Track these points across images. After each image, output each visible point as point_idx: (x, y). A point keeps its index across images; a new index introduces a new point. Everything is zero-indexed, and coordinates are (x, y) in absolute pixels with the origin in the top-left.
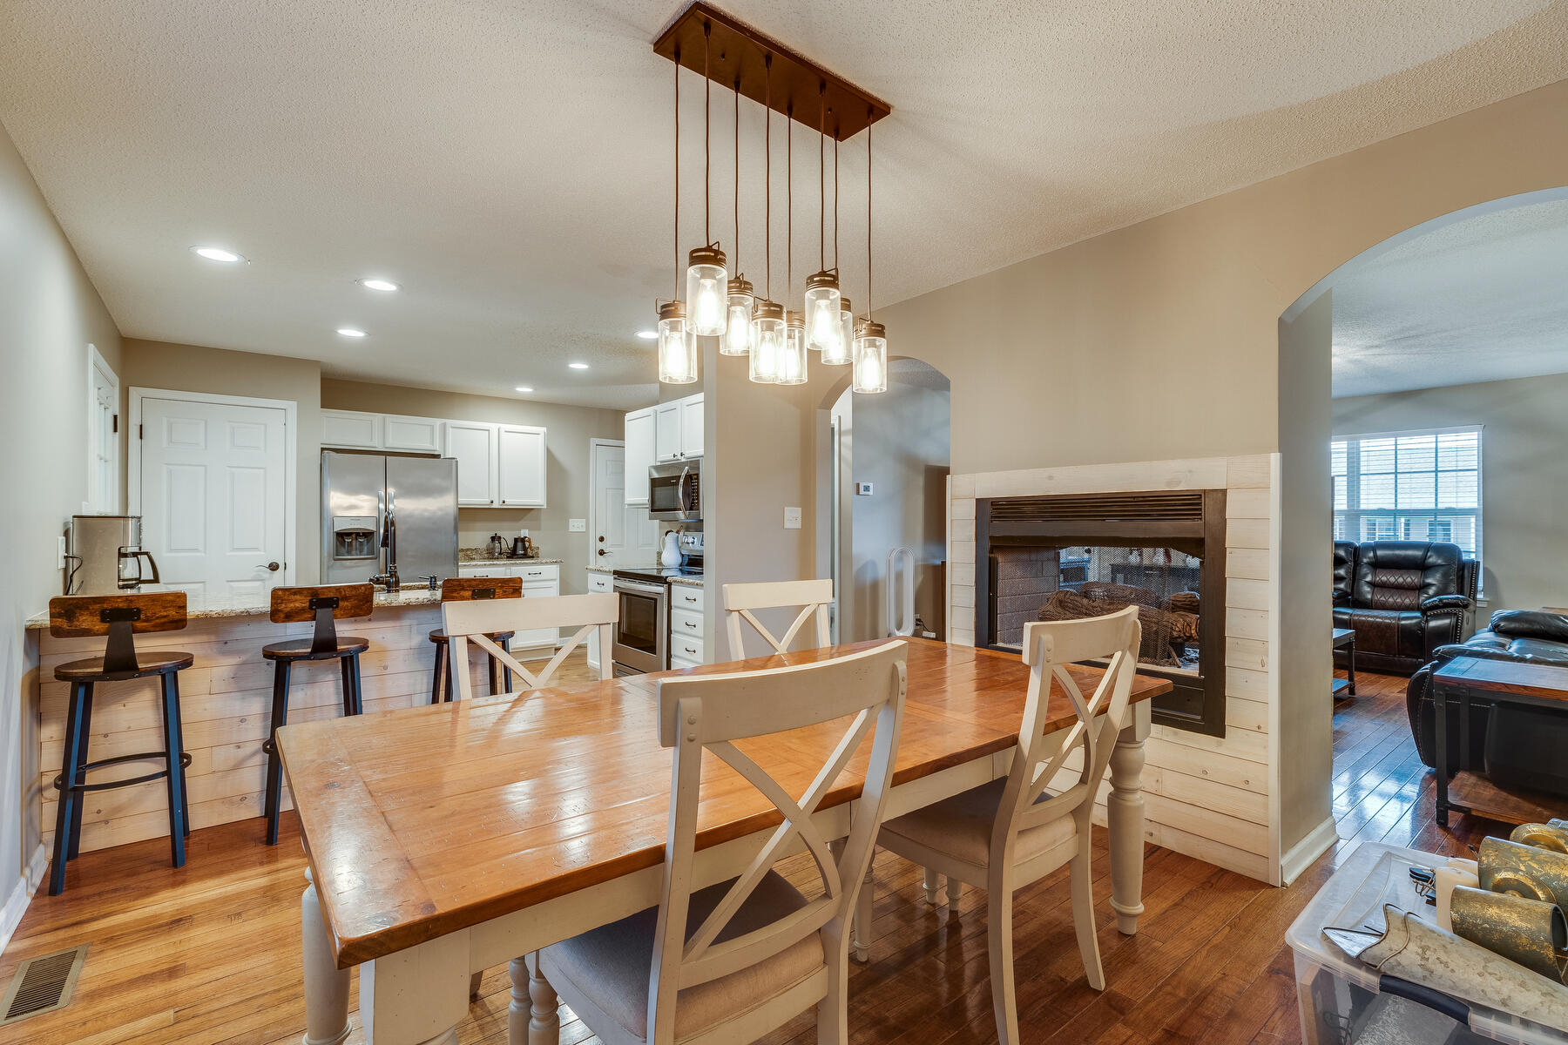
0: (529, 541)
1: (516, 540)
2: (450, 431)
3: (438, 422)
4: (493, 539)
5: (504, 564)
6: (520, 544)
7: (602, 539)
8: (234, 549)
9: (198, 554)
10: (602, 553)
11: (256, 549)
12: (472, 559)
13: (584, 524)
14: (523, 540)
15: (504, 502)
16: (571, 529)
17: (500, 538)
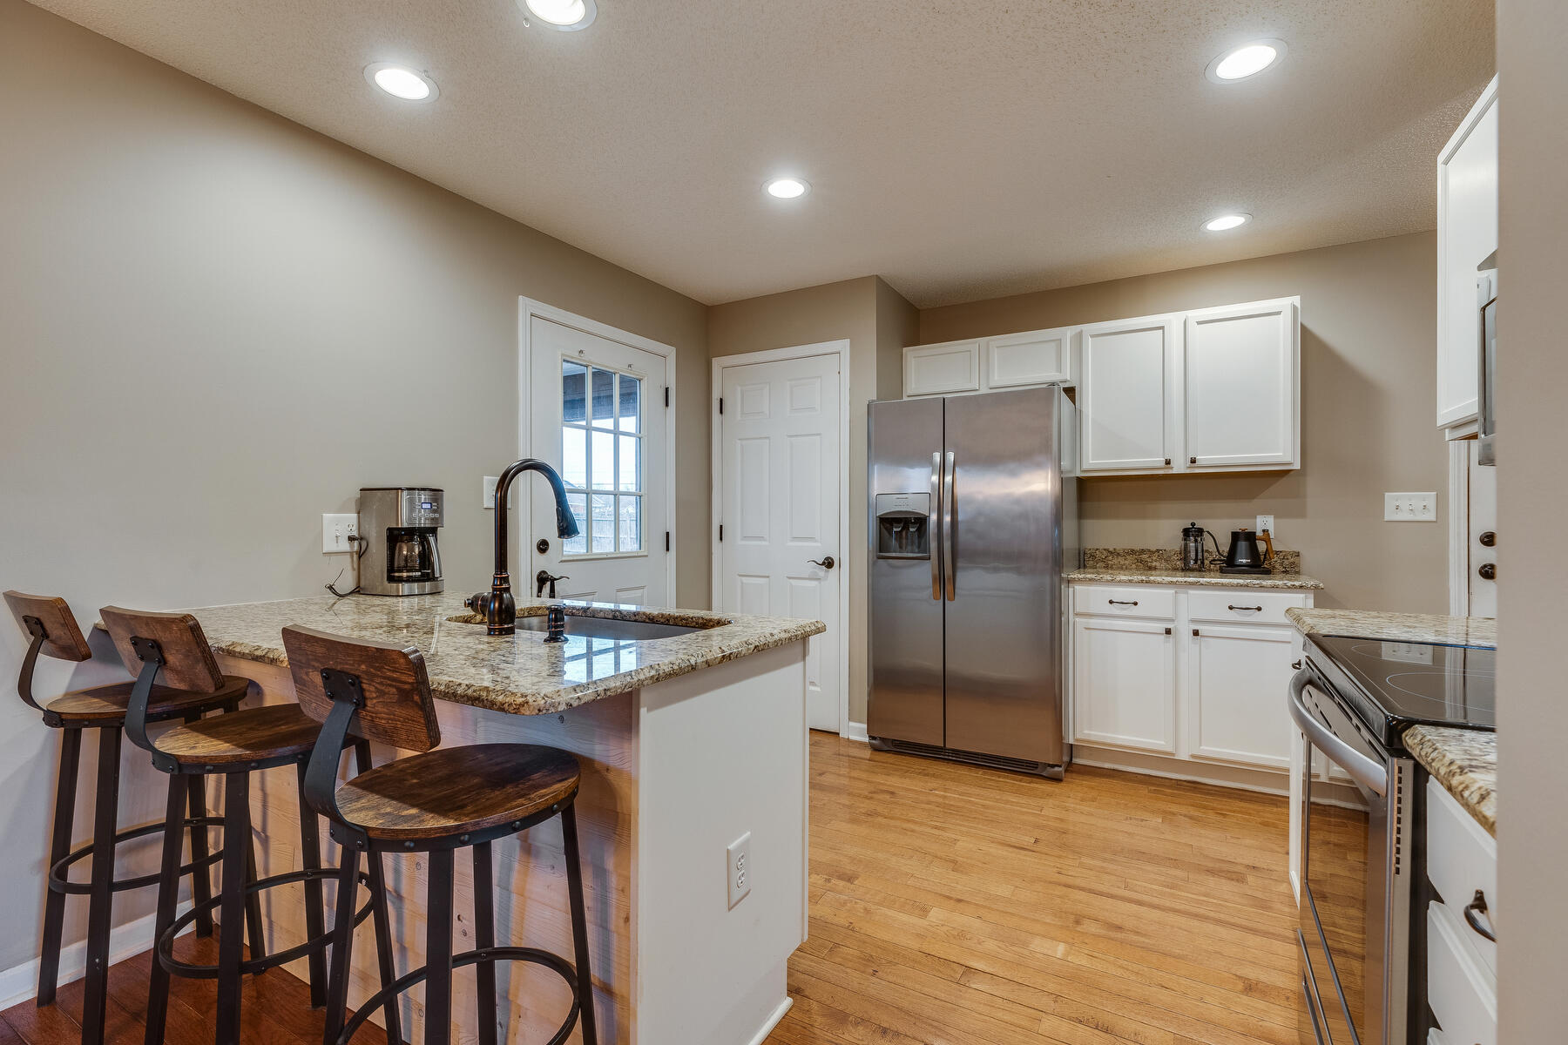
0: (1267, 539)
1: (1236, 536)
2: (1089, 343)
3: (1069, 332)
4: (1186, 532)
5: (1171, 583)
6: (1243, 546)
7: (1488, 540)
8: (795, 539)
9: (764, 543)
10: (1488, 573)
11: (811, 539)
12: (1150, 568)
13: (1431, 503)
14: (1251, 537)
15: (1193, 461)
16: (1390, 515)
17: (1200, 531)
